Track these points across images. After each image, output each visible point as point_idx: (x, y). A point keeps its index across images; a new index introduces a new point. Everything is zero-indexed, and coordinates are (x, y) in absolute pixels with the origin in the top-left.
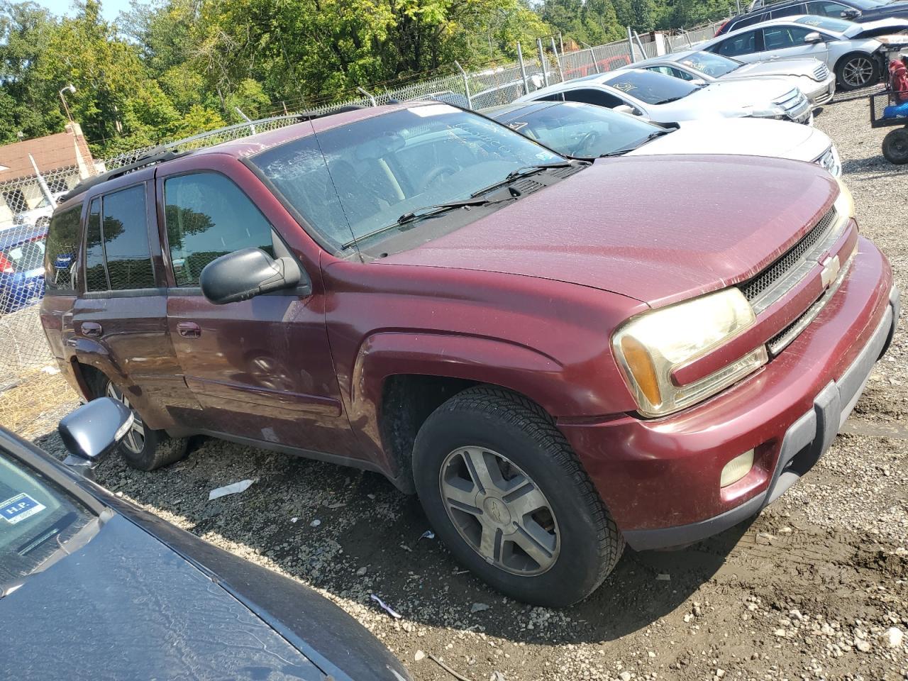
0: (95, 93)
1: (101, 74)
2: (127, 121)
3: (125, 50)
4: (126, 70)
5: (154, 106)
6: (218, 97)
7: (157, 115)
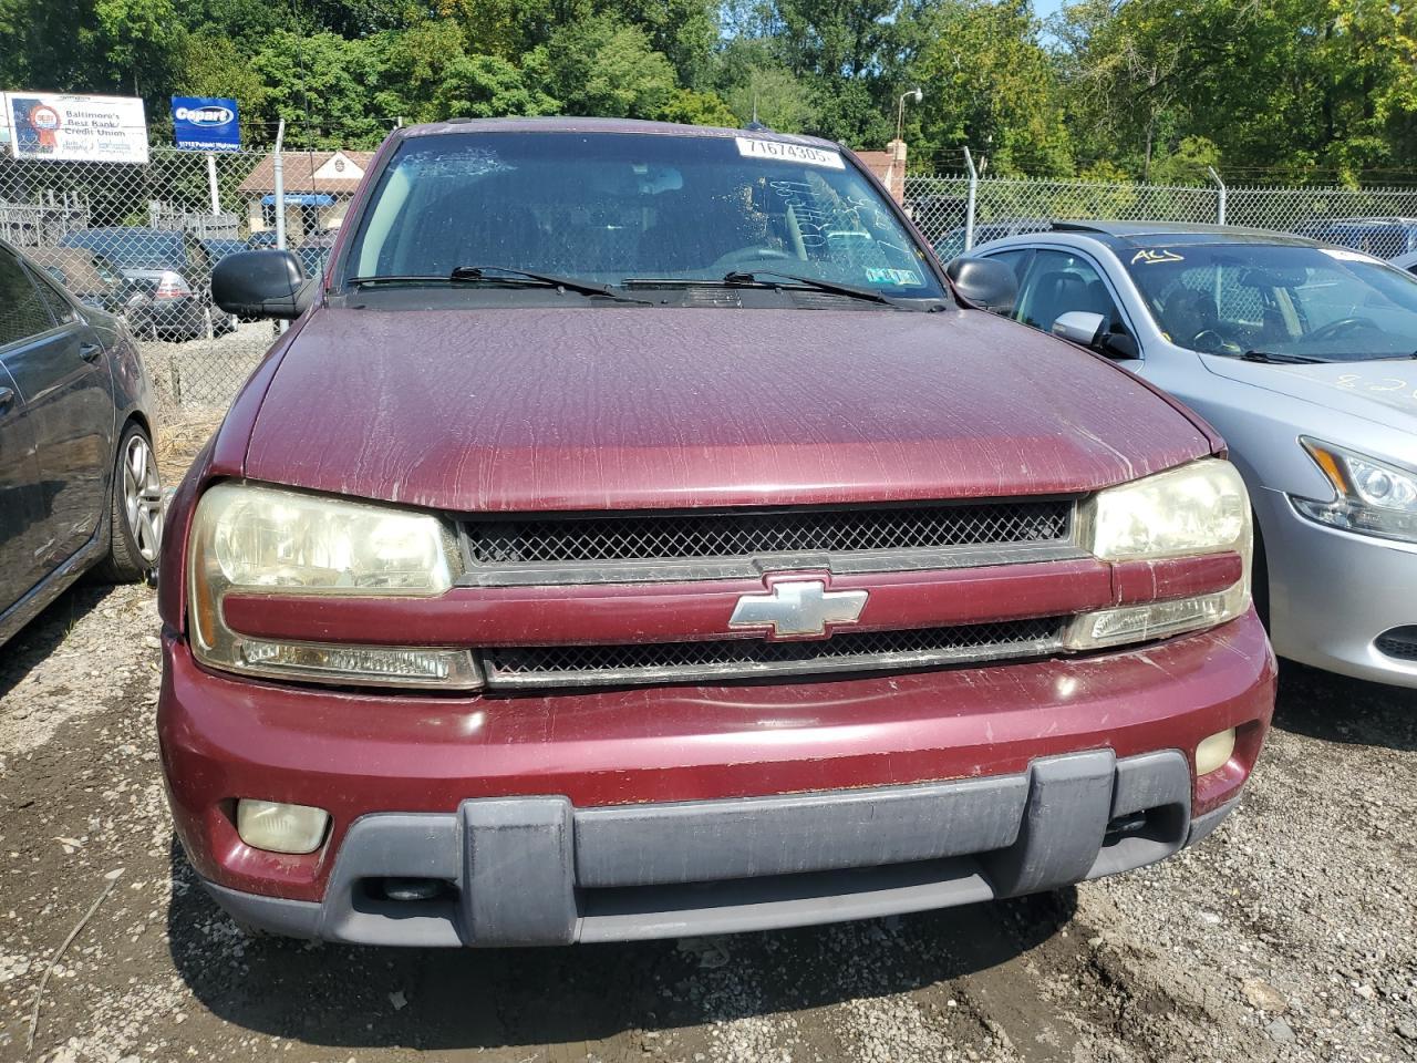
0: (971, 112)
1: (991, 87)
2: (998, 159)
3: (1039, 58)
4: (1026, 88)
5: (1044, 147)
6: (1142, 156)
7: (1043, 160)
